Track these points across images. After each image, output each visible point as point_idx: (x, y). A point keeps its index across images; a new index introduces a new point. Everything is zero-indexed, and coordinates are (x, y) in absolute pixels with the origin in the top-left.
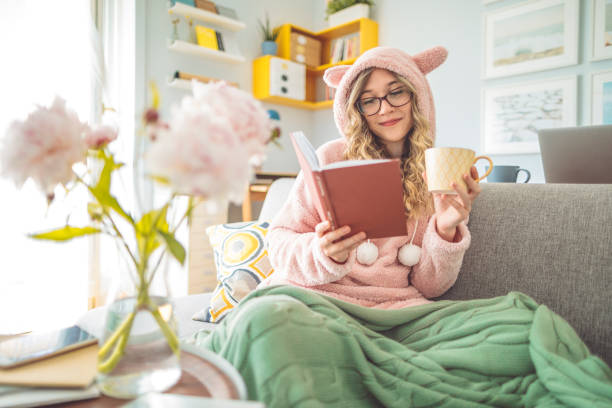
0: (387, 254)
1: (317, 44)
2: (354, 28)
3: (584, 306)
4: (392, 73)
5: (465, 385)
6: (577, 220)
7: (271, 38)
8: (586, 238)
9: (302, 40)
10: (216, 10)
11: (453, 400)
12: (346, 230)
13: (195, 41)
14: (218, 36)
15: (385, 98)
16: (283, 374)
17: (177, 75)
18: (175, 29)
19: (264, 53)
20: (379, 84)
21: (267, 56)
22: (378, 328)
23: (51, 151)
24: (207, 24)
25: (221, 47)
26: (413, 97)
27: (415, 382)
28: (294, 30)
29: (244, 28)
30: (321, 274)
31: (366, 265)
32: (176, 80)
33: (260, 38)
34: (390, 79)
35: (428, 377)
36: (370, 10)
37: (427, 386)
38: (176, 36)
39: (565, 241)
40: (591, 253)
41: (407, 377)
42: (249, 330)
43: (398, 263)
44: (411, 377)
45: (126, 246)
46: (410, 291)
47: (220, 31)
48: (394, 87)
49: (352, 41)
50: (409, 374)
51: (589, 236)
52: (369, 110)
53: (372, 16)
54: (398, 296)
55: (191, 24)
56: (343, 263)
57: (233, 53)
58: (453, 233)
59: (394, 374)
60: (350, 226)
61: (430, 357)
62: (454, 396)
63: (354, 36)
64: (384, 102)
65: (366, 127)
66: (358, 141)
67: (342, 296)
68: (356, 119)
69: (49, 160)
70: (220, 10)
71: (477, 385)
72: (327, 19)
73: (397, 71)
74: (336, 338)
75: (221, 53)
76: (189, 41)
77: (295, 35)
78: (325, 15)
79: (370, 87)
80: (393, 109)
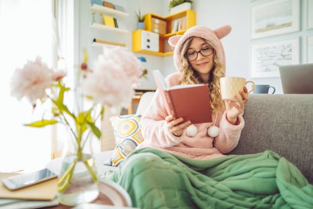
0: (201, 131)
1: (165, 23)
2: (183, 14)
3: (305, 158)
4: (203, 39)
5: (242, 199)
6: (300, 113)
7: (141, 21)
8: (305, 122)
9: (157, 21)
10: (114, 7)
11: (237, 207)
12: (181, 119)
13: (104, 23)
14: (115, 20)
15: (200, 52)
16: (150, 194)
17: (95, 40)
18: (94, 17)
19: (138, 28)
20: (196, 45)
21: (139, 31)
22: (197, 169)
23: (35, 83)
24: (109, 14)
25: (116, 26)
26: (214, 51)
27: (216, 197)
28: (153, 16)
29: (128, 17)
30: (168, 142)
31: (191, 137)
32: (94, 43)
33: (136, 20)
34: (202, 42)
35: (224, 195)
36: (192, 5)
37: (223, 199)
38: (94, 21)
39: (294, 124)
40: (308, 130)
41: (213, 195)
42: (132, 171)
43: (208, 135)
44: (214, 195)
46: (214, 150)
47: (115, 17)
48: (204, 46)
49: (182, 21)
50: (214, 193)
51: (307, 121)
52: (192, 58)
53: (192, 8)
54: (207, 152)
55: (101, 15)
56: (179, 136)
57: (122, 29)
58: (235, 120)
59: (206, 193)
60: (183, 117)
61: (224, 184)
62: (237, 205)
63: (183, 19)
64: (199, 54)
65: (190, 66)
66: (186, 74)
67: (179, 153)
68: (185, 62)
69: (34, 87)
70: (116, 7)
71: (249, 199)
72: (170, 10)
73: (206, 38)
74: (177, 175)
75: (116, 29)
76: (100, 23)
77: (153, 19)
78: (169, 8)
80: (204, 57)
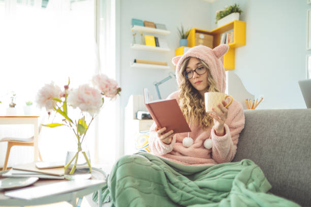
1: (211, 37)
2: (230, 27)
4: (199, 59)
5: (206, 194)
6: (290, 127)
7: (184, 37)
8: (292, 135)
9: (202, 36)
10: (155, 27)
11: (196, 198)
12: (164, 129)
13: (144, 43)
14: (156, 39)
15: (195, 71)
17: (135, 61)
18: (134, 38)
19: (181, 46)
20: (192, 65)
21: (182, 47)
24: (150, 34)
25: (157, 44)
27: (185, 191)
28: (197, 31)
29: (170, 34)
31: (187, 147)
32: (135, 63)
33: (178, 37)
34: (197, 62)
35: (190, 189)
36: (240, 14)
37: (189, 192)
38: (135, 42)
43: (203, 146)
45: (74, 130)
46: (210, 160)
47: (156, 36)
48: (199, 65)
49: (230, 33)
50: (183, 188)
53: (241, 19)
55: (142, 35)
56: (169, 144)
57: (164, 47)
59: (178, 188)
60: (166, 127)
62: (198, 196)
63: (231, 31)
64: (194, 73)
66: (184, 90)
67: (174, 160)
70: (157, 26)
71: (210, 194)
72: (216, 23)
74: (155, 172)
75: (157, 48)
76: (141, 44)
77: (197, 34)
78: (215, 20)
79: (189, 66)
80: (198, 76)
